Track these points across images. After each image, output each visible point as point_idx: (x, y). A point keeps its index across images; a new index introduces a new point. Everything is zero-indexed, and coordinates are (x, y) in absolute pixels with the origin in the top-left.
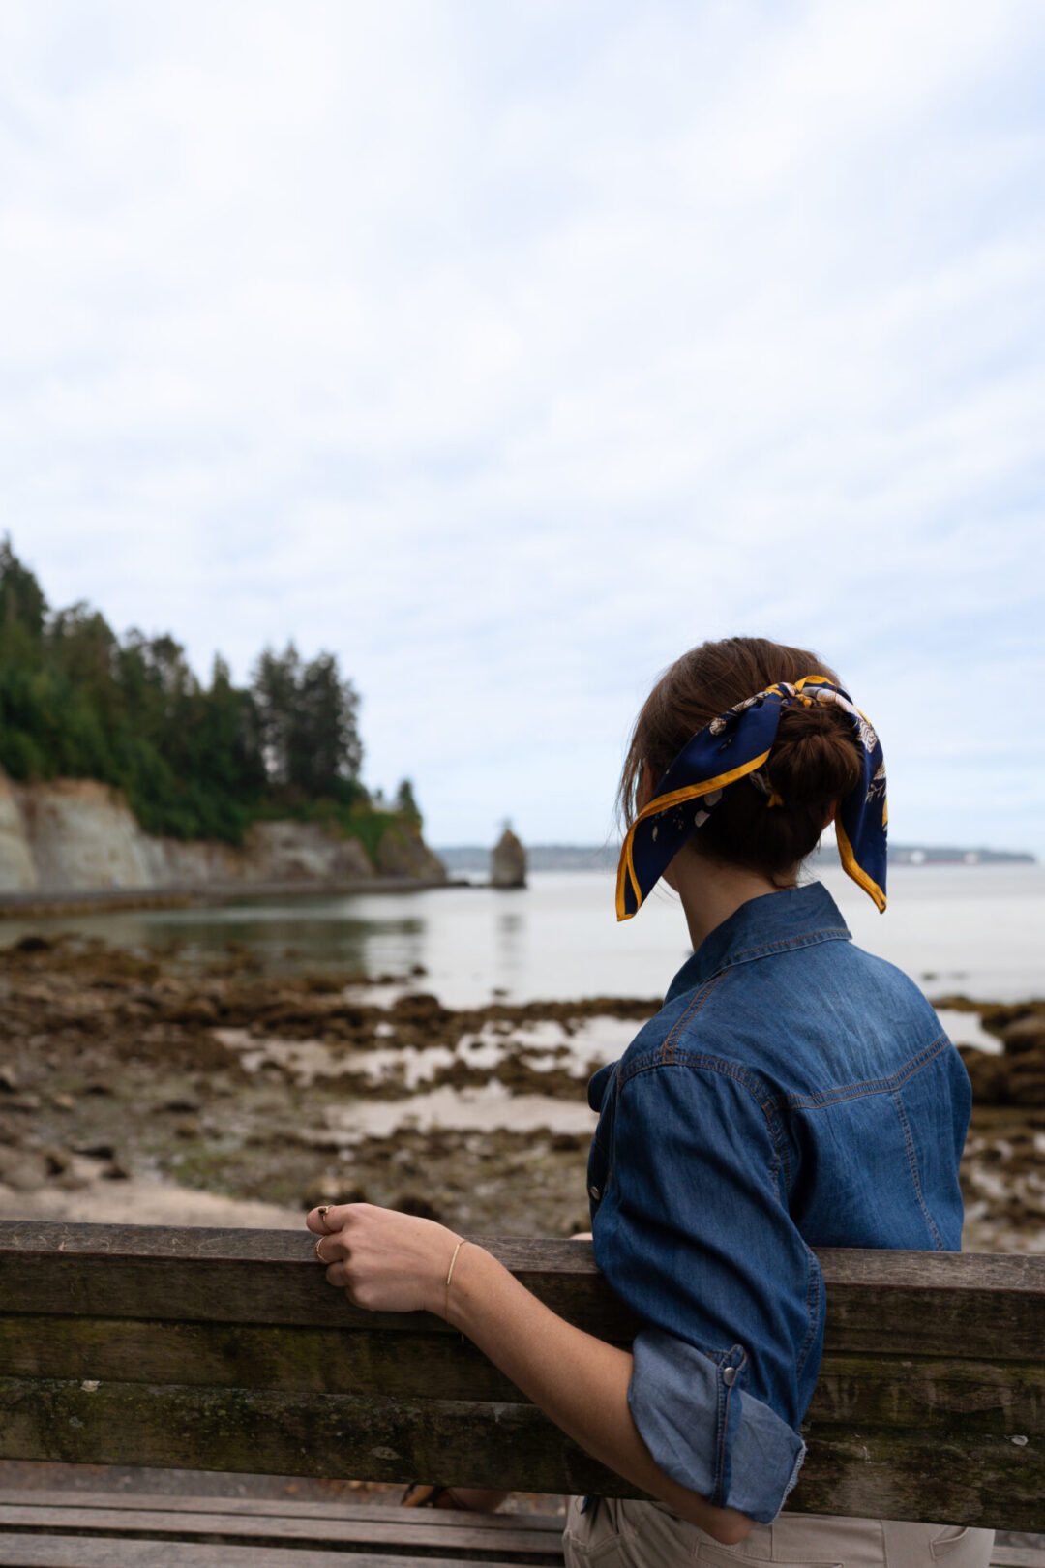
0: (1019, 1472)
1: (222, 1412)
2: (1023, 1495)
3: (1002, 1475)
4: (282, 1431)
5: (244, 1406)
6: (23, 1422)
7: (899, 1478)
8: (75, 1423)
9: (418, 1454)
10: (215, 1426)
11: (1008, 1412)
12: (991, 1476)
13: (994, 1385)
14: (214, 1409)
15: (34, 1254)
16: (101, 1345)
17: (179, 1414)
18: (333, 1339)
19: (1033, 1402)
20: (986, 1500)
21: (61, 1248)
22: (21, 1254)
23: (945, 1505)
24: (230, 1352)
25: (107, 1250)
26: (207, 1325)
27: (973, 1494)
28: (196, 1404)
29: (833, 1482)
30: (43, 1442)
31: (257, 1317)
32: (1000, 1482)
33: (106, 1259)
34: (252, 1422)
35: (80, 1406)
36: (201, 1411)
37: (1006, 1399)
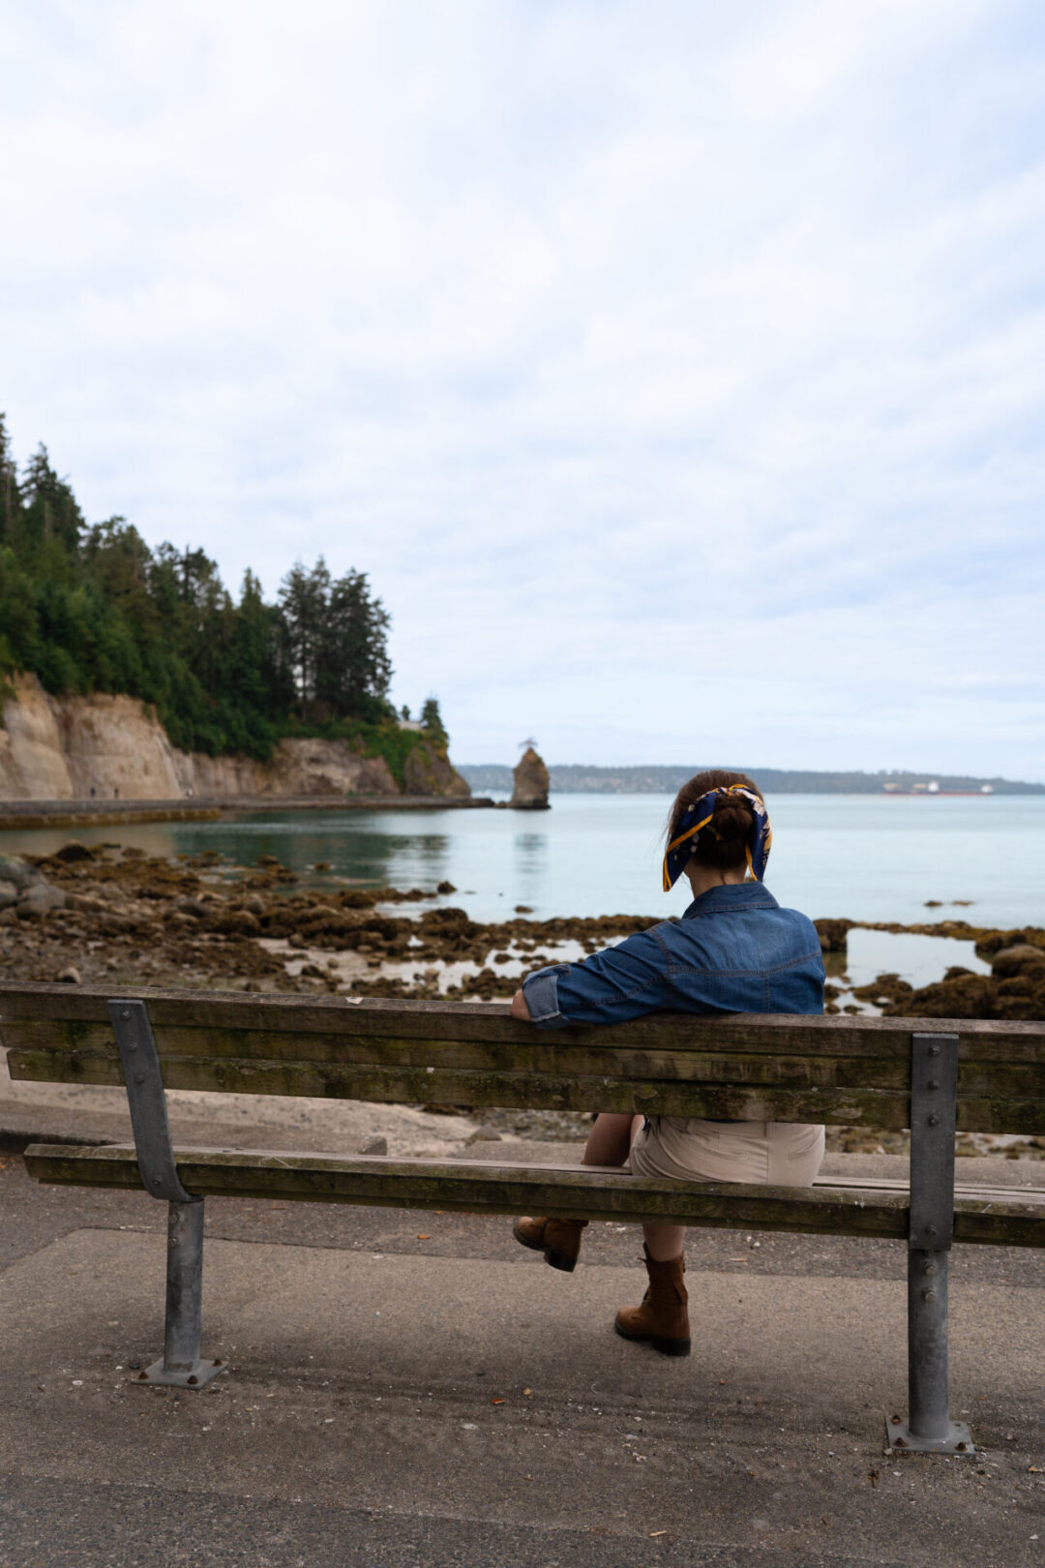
0: (813, 1100)
1: (489, 1081)
2: (814, 1110)
3: (806, 1102)
4: (514, 1089)
5: (498, 1079)
6: (401, 1086)
7: (767, 1104)
8: (424, 1086)
9: (571, 1098)
10: (485, 1088)
11: (809, 1076)
12: (802, 1102)
13: (803, 1065)
14: (486, 1079)
15: (416, 1012)
16: (439, 1052)
17: (470, 1082)
18: (539, 1049)
19: (818, 1072)
20: (800, 1111)
21: (427, 1010)
22: (410, 1013)
23: (784, 1114)
24: (495, 1055)
25: (446, 1011)
26: (485, 1042)
27: (795, 1110)
28: (477, 1078)
29: (741, 1107)
30: (409, 1094)
31: (508, 1039)
32: (806, 1105)
33: (447, 1015)
34: (501, 1085)
35: (427, 1078)
36: (480, 1080)
37: (808, 1071)
